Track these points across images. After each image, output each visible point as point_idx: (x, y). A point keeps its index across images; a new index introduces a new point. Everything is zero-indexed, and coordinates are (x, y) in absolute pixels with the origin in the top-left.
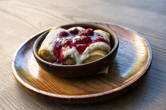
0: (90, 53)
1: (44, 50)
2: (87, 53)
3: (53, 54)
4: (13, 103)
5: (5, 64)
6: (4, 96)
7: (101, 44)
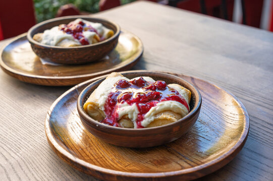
0: (155, 115)
1: (91, 103)
2: (152, 114)
3: (103, 109)
4: (33, 172)
5: (33, 117)
6: (23, 161)
7: (174, 104)
